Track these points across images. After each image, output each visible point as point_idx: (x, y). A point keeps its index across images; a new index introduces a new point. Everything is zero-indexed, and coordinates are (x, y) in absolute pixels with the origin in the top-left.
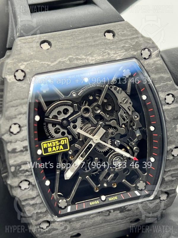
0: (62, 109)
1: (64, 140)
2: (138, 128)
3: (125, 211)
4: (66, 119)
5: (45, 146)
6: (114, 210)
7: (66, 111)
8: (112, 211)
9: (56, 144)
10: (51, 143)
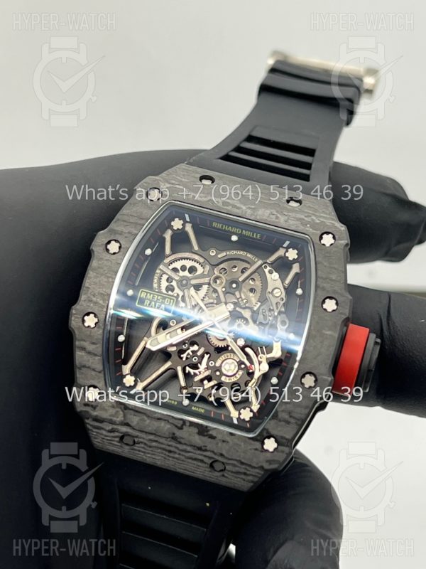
0: (188, 264)
1: (171, 299)
2: (281, 339)
3: (206, 434)
4: (188, 279)
5: (143, 295)
6: (192, 424)
7: (192, 270)
8: (188, 424)
9: (158, 299)
10: (152, 295)
